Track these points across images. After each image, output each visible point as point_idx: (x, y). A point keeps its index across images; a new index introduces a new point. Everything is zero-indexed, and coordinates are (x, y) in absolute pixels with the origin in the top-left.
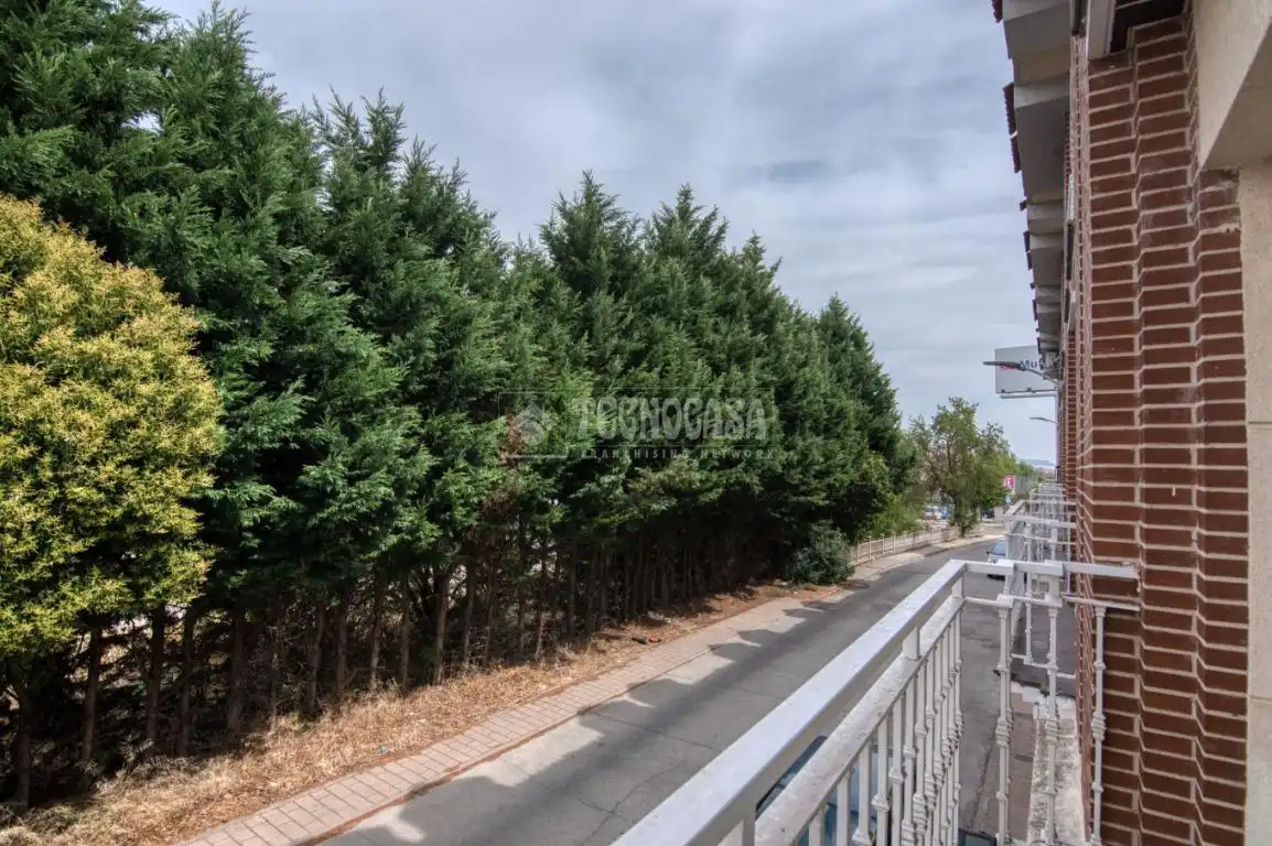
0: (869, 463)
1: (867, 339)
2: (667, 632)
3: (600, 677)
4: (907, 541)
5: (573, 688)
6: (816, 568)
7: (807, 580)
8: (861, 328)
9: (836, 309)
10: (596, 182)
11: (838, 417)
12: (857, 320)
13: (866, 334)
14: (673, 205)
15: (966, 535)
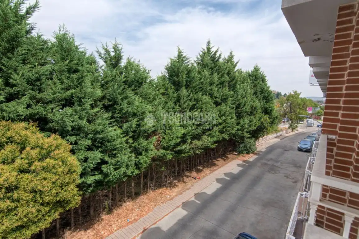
0: (264, 119)
1: (266, 78)
2: (202, 174)
3: (183, 193)
4: (275, 135)
5: (176, 197)
6: (246, 150)
7: (243, 153)
8: (264, 75)
9: (256, 69)
10: (181, 49)
11: (254, 109)
12: (263, 73)
13: (266, 77)
14: (205, 47)
15: (293, 131)
